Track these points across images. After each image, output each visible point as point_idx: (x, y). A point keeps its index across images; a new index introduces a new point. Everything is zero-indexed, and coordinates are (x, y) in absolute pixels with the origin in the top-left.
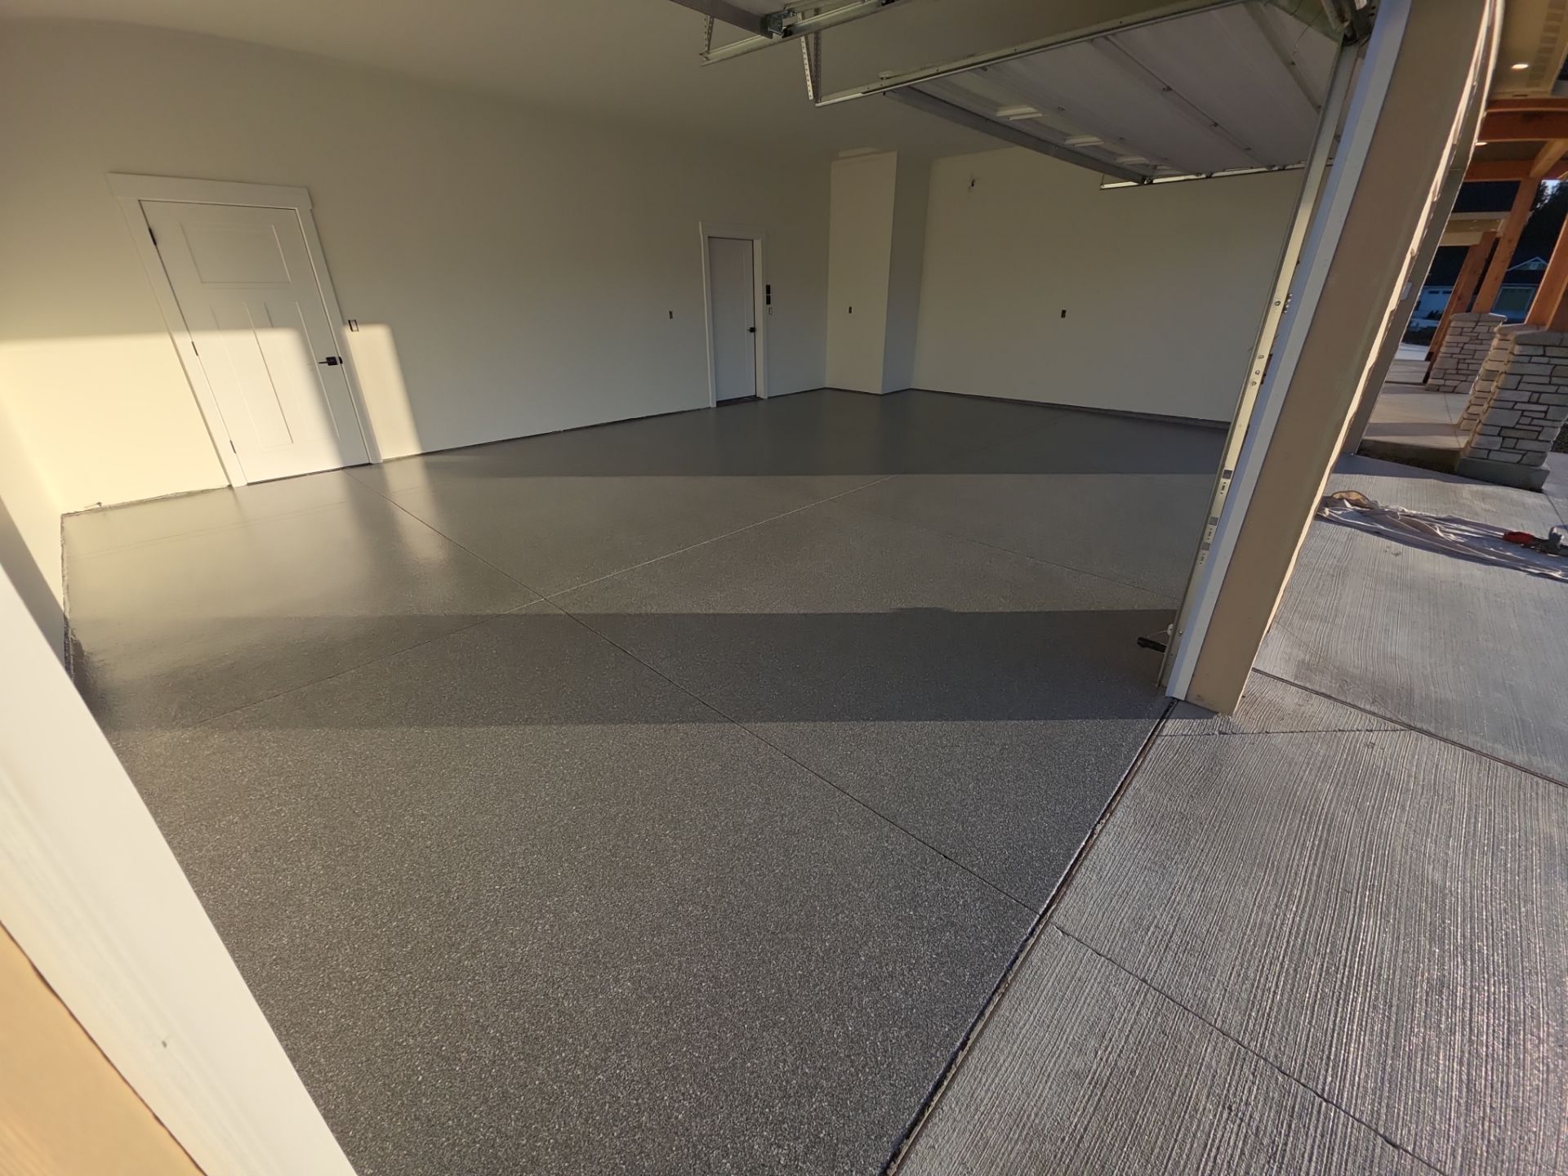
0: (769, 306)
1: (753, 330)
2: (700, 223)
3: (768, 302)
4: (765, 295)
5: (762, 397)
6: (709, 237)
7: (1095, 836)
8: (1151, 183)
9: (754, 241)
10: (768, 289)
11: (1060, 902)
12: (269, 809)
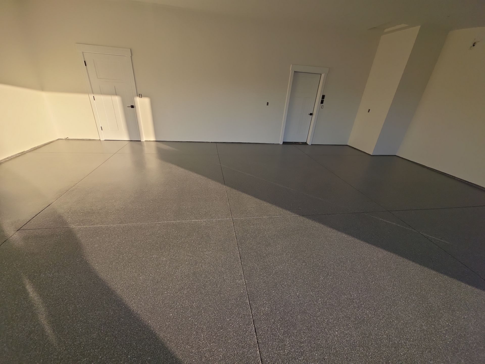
0: (322, 105)
1: (311, 114)
2: (291, 65)
3: (322, 102)
4: (321, 99)
5: (308, 144)
6: (295, 72)
9: (322, 75)
10: (323, 97)
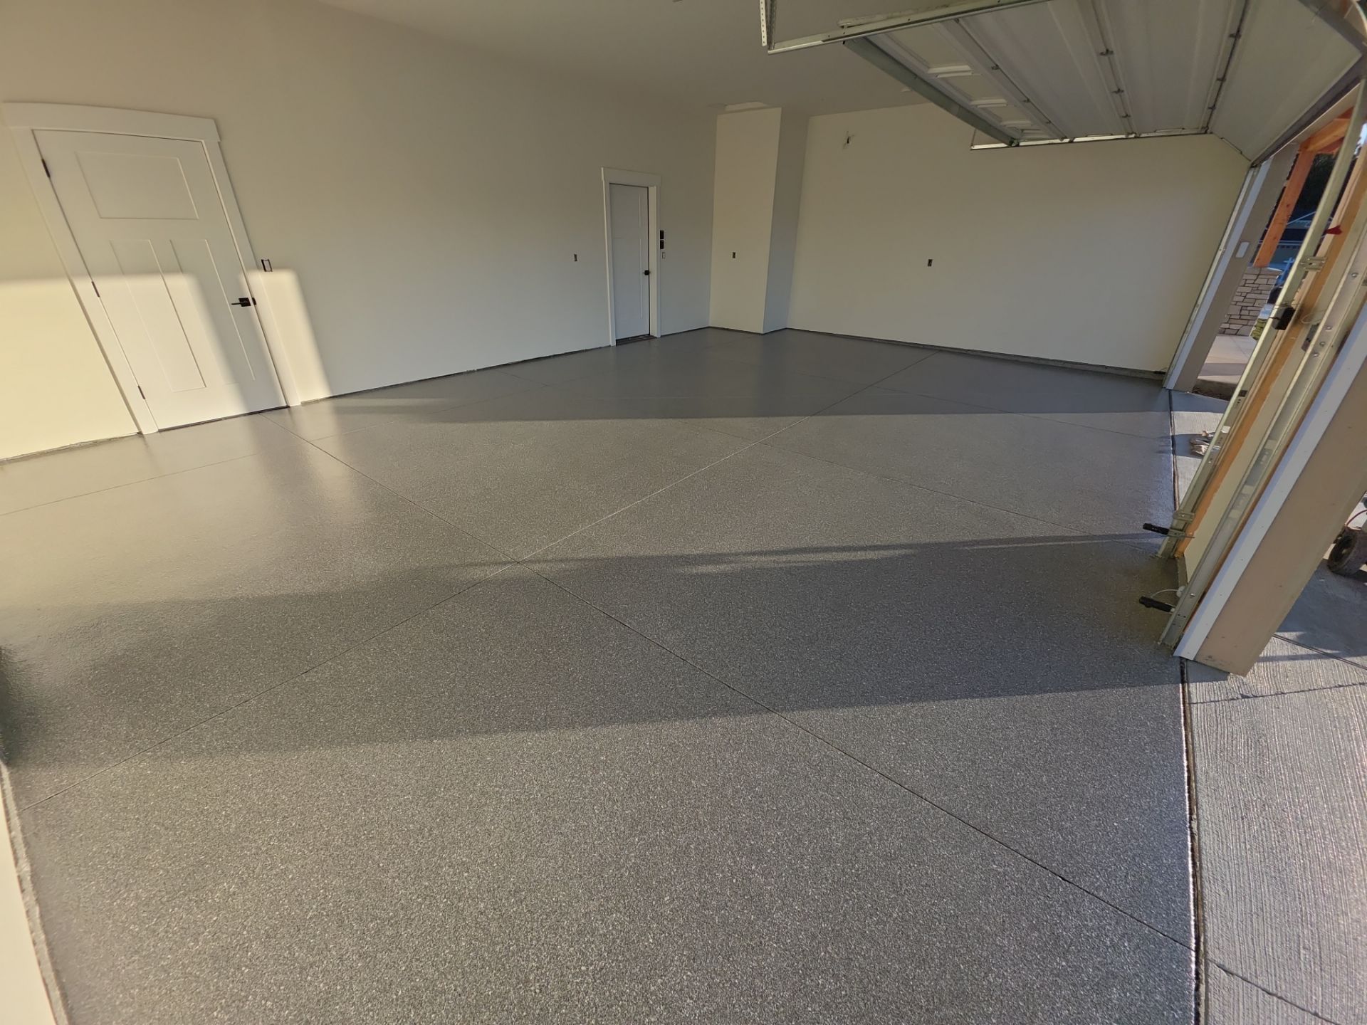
0: (662, 250)
1: (647, 273)
2: (602, 169)
3: (662, 247)
4: (659, 239)
5: (656, 336)
6: (610, 183)
7: (1196, 837)
8: (1018, 145)
9: (647, 188)
10: (662, 234)
11: (1205, 931)
12: (271, 869)
